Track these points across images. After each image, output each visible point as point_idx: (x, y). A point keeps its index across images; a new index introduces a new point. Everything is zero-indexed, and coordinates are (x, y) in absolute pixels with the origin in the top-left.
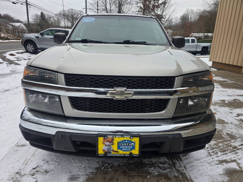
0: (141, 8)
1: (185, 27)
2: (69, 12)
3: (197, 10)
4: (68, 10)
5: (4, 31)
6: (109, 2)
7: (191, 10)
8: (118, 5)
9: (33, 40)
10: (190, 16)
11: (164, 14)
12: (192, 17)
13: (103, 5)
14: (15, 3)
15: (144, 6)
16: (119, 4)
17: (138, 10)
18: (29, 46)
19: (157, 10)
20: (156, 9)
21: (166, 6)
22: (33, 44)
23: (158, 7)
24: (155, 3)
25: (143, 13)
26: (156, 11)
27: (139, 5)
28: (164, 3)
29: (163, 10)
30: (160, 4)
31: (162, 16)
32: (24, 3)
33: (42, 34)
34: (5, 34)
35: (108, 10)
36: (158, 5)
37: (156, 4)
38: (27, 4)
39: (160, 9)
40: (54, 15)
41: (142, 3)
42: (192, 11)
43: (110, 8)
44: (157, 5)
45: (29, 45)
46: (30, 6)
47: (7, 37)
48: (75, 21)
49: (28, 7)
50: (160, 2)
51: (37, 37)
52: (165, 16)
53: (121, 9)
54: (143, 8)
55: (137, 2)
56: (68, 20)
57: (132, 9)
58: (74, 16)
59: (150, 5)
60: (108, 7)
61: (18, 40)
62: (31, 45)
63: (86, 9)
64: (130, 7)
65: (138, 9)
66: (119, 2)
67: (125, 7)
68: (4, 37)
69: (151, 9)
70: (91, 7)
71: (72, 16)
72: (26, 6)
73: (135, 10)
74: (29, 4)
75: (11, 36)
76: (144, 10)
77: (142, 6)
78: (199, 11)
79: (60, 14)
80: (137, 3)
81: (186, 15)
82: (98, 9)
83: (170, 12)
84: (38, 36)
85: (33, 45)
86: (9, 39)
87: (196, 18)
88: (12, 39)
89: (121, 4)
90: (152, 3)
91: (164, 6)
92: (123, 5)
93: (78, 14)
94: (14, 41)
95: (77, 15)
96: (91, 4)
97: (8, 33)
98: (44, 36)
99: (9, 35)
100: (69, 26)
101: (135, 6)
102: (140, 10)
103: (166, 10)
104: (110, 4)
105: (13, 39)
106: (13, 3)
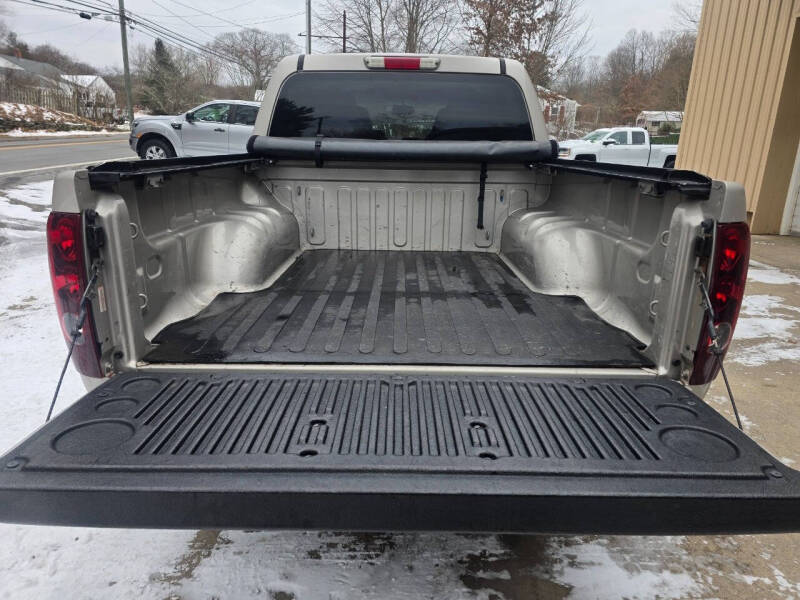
0: (479, 32)
1: (622, 90)
2: (244, 39)
3: (662, 33)
4: (242, 34)
5: (50, 101)
6: (379, 16)
7: (644, 33)
8: (405, 24)
9: (166, 135)
10: (638, 55)
11: (550, 52)
12: (645, 58)
13: (361, 23)
14: (88, 17)
15: (488, 27)
16: (411, 18)
17: (468, 39)
18: (151, 152)
19: (529, 40)
20: (527, 35)
21: (558, 27)
22: (164, 145)
23: (532, 28)
24: (523, 17)
25: (486, 48)
26: (526, 41)
27: (472, 24)
28: (552, 18)
29: (548, 40)
30: (538, 19)
31: (544, 57)
32: (114, 16)
33: (190, 118)
34: (53, 112)
35: (375, 37)
36: (534, 23)
37: (527, 20)
38: (123, 19)
39: (537, 38)
40: (196, 50)
41: (482, 17)
42: (645, 36)
43: (383, 31)
44: (530, 22)
45: (154, 149)
46: (133, 24)
47: (62, 120)
48: (266, 68)
49: (127, 27)
50: (540, 13)
51: (178, 127)
52: (553, 57)
53: (417, 35)
54: (485, 31)
55: (467, 14)
56: (244, 64)
57: (451, 37)
58: (263, 53)
59: (509, 21)
60: (377, 31)
61: (93, 129)
62: (157, 150)
63: (310, 36)
64: (445, 28)
65: (468, 36)
66: (411, 14)
67: (430, 29)
68: (53, 120)
69: (512, 37)
70: (323, 30)
71: (256, 53)
72: (119, 25)
73: (460, 40)
74: (128, 19)
75: (71, 117)
76: (489, 38)
77: (482, 27)
78: (668, 39)
79: (216, 46)
80: (465, 16)
81: (627, 50)
82: (345, 38)
83: (569, 47)
84: (180, 123)
85: (163, 149)
86: (67, 128)
87: (659, 61)
88: (75, 128)
89: (417, 20)
90: (513, 16)
91: (551, 29)
92: (422, 24)
93: (276, 45)
94: (82, 133)
95: (273, 51)
96: (324, 21)
97: (61, 108)
98: (196, 123)
99: (66, 116)
100: (245, 84)
101: (459, 26)
102: (476, 38)
103: (559, 41)
104: (382, 20)
105: (80, 128)
106: (83, 16)
